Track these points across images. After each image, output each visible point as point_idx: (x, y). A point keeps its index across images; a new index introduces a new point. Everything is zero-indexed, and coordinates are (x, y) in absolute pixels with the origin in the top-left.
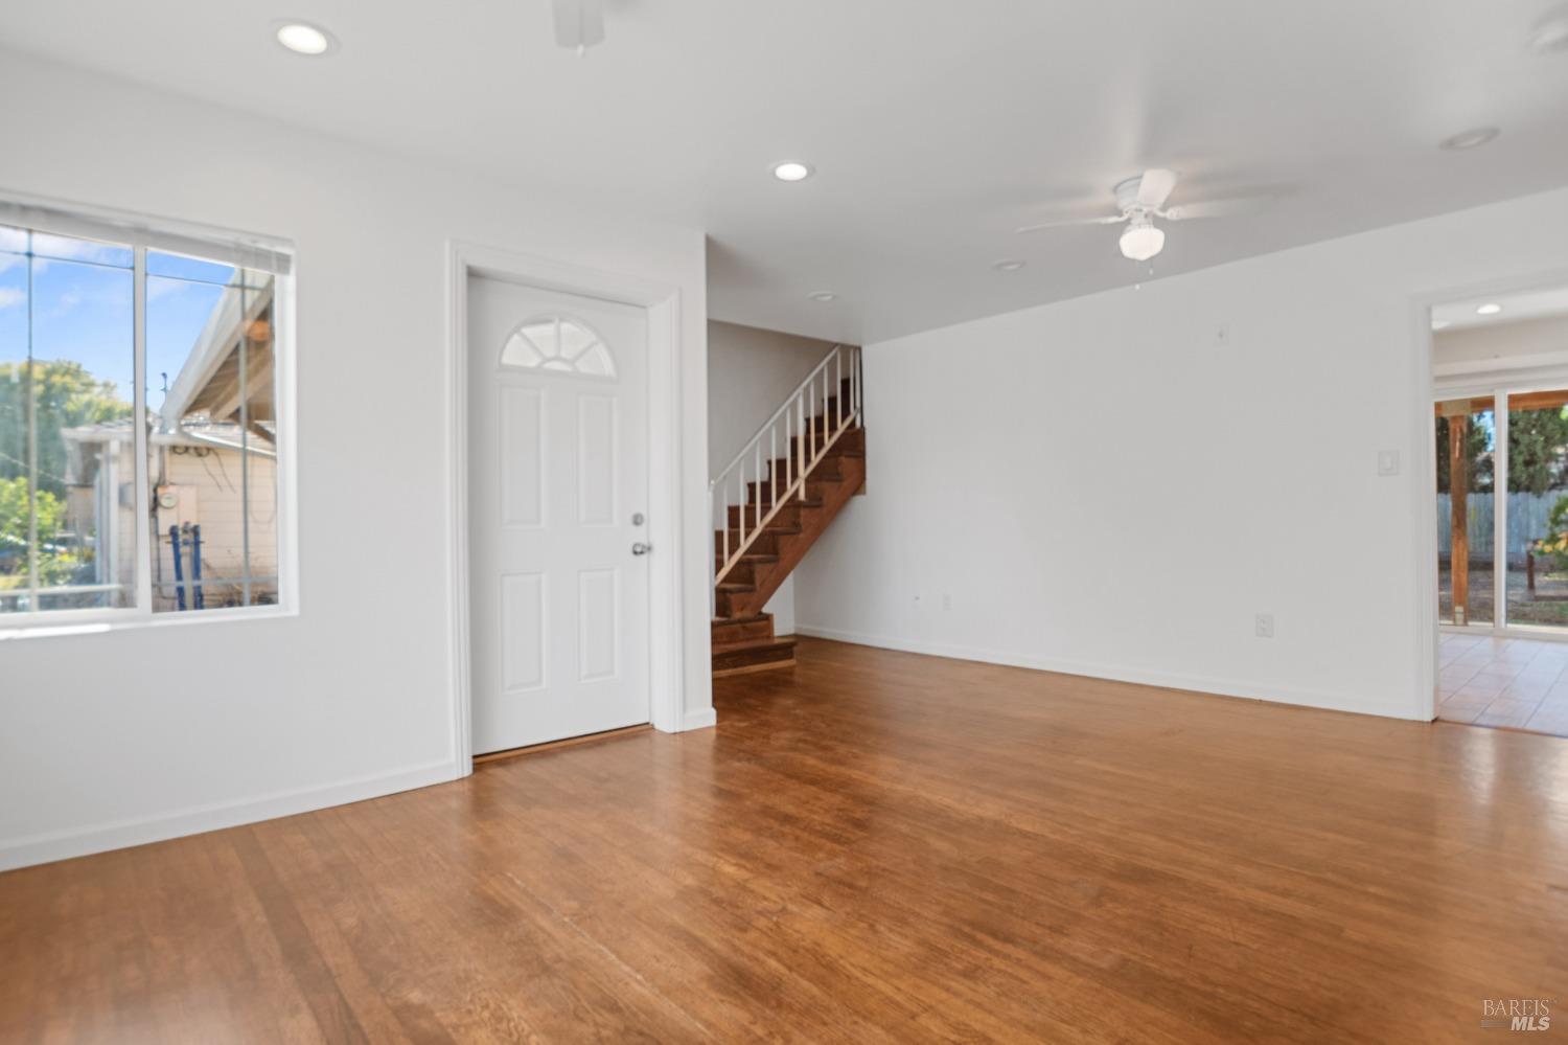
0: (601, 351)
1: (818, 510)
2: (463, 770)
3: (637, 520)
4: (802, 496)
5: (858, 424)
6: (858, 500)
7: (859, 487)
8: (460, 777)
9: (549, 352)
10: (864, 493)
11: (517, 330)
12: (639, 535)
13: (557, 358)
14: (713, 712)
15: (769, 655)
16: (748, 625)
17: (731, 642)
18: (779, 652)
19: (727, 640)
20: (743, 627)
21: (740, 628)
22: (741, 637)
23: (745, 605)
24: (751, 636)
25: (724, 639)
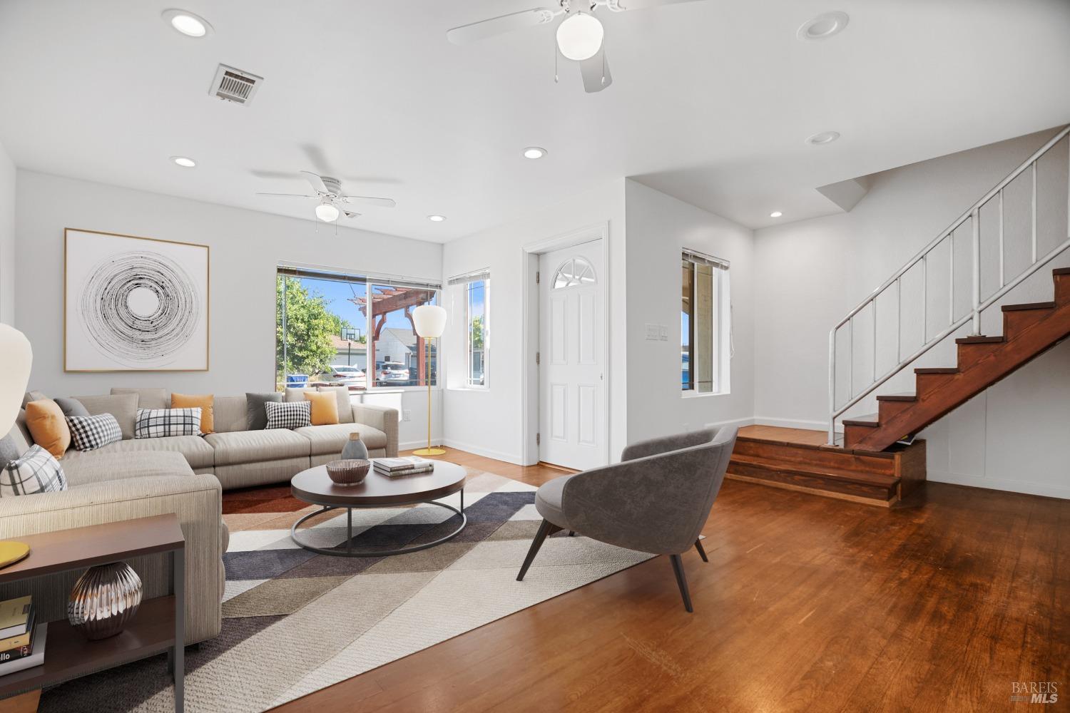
15: (849, 487)
16: (861, 457)
17: (839, 468)
18: (865, 489)
19: (836, 465)
20: (856, 459)
21: (853, 459)
22: (853, 467)
23: (864, 439)
24: (867, 469)
25: (832, 464)
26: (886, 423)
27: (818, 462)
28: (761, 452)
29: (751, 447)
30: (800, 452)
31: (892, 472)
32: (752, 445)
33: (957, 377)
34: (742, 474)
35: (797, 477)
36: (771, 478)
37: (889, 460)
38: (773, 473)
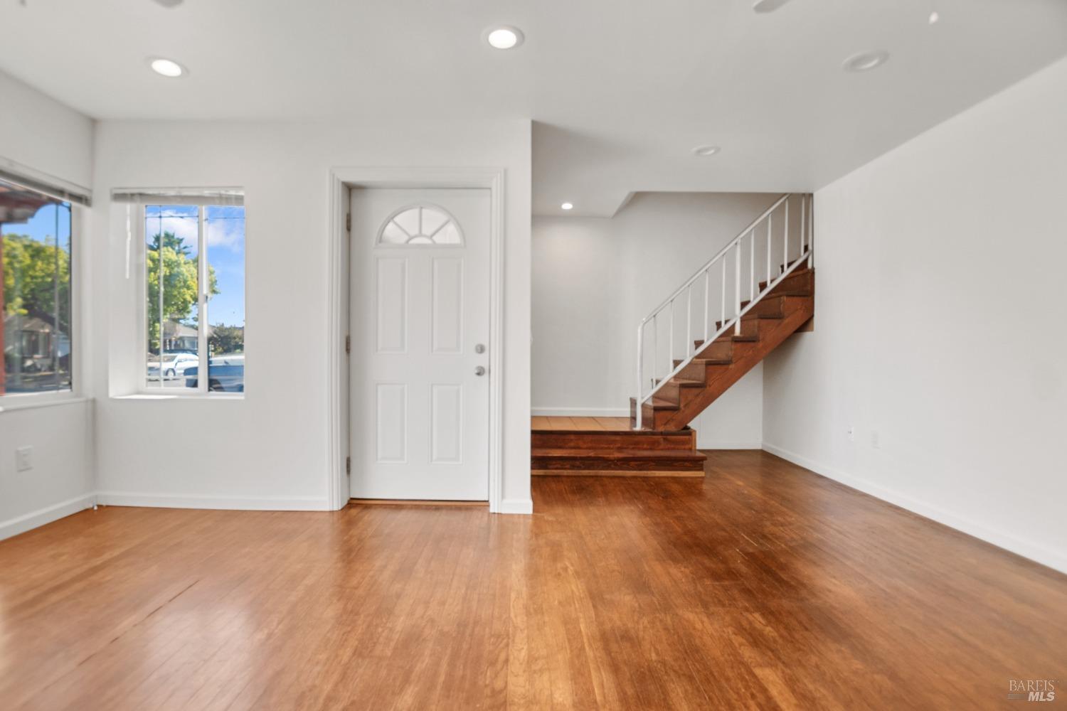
0: (451, 228)
1: (752, 344)
2: (333, 506)
3: (481, 349)
4: (737, 332)
5: (810, 266)
6: (807, 336)
7: (806, 324)
8: (331, 510)
9: (415, 231)
10: (812, 330)
11: (391, 219)
12: (482, 360)
13: (420, 235)
14: (530, 503)
15: (676, 464)
16: (669, 437)
17: (651, 449)
18: (686, 464)
19: (648, 447)
20: (664, 439)
21: (662, 439)
22: (661, 447)
23: (668, 421)
24: (672, 446)
25: (645, 446)
26: (685, 406)
27: (633, 446)
28: (581, 444)
29: (572, 440)
30: (618, 438)
31: (690, 446)
32: (572, 437)
33: (732, 366)
34: (579, 468)
35: (632, 463)
36: (608, 468)
37: (687, 437)
38: (610, 463)
